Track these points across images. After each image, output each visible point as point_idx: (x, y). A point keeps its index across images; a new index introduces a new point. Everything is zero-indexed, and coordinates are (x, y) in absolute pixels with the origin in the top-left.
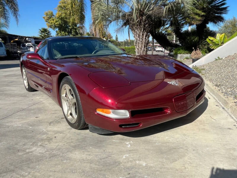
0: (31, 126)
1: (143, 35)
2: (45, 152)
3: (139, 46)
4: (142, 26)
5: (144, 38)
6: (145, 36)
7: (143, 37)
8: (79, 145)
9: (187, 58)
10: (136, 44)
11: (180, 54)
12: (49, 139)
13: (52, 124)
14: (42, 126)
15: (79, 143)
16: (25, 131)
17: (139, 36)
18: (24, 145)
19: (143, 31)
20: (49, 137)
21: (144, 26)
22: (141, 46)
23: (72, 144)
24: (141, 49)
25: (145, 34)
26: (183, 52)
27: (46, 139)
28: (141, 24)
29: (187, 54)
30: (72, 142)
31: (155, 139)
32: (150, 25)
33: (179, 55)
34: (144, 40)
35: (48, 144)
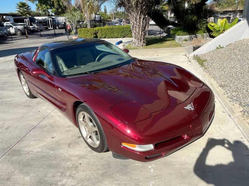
0: (51, 150)
1: (140, 18)
2: (77, 184)
3: (136, 31)
4: (139, 8)
5: (142, 21)
6: (142, 19)
7: (140, 21)
8: (106, 172)
9: (186, 40)
10: (133, 27)
11: (179, 35)
12: (75, 167)
13: (71, 146)
14: (62, 149)
15: (105, 171)
16: (48, 158)
17: (136, 19)
18: (53, 176)
19: (140, 14)
20: (74, 165)
21: (141, 8)
22: (139, 30)
23: (100, 172)
24: (139, 33)
25: (142, 17)
26: (181, 34)
27: (72, 167)
28: (138, 6)
29: (186, 35)
30: (98, 169)
31: (174, 160)
32: (147, 7)
33: (178, 37)
34: (141, 23)
35: (77, 173)
